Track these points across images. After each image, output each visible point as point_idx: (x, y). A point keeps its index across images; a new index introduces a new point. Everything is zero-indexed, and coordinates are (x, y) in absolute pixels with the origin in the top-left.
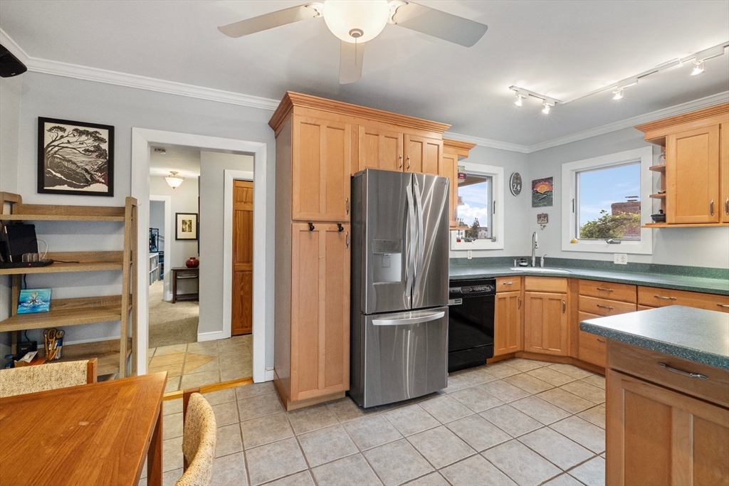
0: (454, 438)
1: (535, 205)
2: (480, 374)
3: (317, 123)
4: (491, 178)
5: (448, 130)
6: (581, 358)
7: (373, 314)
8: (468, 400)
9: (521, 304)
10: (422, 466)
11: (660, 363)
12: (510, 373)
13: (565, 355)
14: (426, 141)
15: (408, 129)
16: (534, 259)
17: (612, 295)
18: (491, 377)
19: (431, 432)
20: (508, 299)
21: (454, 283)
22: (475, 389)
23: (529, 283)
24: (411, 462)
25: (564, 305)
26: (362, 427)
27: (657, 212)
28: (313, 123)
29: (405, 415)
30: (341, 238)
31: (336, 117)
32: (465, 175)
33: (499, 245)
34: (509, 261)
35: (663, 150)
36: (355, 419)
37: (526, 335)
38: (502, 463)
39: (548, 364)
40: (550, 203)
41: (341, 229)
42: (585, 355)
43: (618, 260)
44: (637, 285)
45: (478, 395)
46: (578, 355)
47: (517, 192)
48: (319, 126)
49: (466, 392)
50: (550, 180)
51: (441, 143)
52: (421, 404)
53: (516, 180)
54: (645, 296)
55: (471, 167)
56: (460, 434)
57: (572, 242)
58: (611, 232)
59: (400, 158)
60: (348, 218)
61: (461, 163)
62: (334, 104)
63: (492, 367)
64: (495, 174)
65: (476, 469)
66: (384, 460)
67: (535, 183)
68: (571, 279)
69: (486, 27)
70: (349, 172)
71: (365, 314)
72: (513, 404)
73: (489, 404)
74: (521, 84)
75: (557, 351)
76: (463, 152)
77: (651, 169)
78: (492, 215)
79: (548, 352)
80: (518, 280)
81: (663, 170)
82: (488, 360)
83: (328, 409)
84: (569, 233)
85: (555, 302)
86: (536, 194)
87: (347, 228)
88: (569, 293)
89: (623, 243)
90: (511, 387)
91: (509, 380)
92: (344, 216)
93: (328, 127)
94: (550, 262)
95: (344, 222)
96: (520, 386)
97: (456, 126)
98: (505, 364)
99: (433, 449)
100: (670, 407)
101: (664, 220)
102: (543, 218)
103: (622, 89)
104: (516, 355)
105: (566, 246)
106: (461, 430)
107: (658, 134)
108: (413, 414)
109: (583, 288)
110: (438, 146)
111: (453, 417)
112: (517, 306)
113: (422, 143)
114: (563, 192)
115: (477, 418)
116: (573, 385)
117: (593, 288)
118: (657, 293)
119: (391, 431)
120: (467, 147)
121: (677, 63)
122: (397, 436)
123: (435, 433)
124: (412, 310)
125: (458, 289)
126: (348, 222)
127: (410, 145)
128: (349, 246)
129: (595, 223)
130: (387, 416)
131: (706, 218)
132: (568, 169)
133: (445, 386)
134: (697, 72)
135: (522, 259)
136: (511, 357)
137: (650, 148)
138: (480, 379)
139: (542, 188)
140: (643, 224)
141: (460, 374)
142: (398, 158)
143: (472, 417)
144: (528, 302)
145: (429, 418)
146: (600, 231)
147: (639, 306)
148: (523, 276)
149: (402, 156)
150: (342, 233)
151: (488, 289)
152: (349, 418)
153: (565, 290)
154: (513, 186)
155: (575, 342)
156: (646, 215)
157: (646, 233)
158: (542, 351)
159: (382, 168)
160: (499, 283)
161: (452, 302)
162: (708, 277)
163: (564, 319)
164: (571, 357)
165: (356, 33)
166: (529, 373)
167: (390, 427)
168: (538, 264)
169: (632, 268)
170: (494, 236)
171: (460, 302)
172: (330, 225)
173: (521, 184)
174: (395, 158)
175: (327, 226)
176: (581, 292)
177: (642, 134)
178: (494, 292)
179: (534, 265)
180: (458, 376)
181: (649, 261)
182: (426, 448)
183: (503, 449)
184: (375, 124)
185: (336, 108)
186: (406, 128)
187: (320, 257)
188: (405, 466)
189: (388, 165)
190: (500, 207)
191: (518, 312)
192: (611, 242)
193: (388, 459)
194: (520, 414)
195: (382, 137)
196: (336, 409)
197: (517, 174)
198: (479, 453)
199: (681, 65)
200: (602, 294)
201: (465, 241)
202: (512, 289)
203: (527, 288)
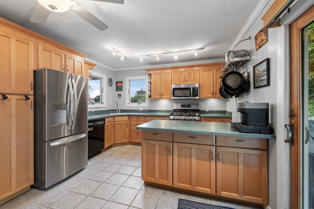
0: (94, 182)
1: (117, 90)
2: (100, 156)
3: (8, 36)
4: (101, 79)
5: (86, 57)
6: (132, 141)
7: (50, 141)
8: (97, 167)
9: (114, 127)
10: (82, 197)
11: (153, 134)
12: (111, 153)
13: (127, 142)
14: (76, 60)
15: (67, 52)
16: (117, 110)
17: (140, 120)
18: (104, 156)
19: (84, 184)
20: (109, 126)
21: (90, 121)
22: (99, 162)
23: (117, 119)
24: (77, 198)
25: (127, 125)
26: (46, 197)
27: (149, 95)
28: (5, 35)
29: (69, 183)
30: (27, 104)
31: (23, 36)
32: (92, 77)
33: (104, 105)
34: (108, 112)
35: (151, 77)
36: (41, 196)
37: (115, 138)
38: (112, 182)
39: (122, 146)
40: (122, 90)
41: (27, 98)
42: (133, 140)
43: (141, 109)
44: (145, 116)
45: (100, 164)
46: (131, 141)
47: (111, 85)
48: (10, 38)
49: (95, 164)
50: (121, 82)
51: (83, 62)
52: (76, 176)
53: (110, 81)
54: (147, 119)
55: (94, 73)
56: (96, 180)
57: (129, 104)
58: (137, 100)
59: (63, 65)
60: (32, 92)
61: (90, 71)
62: (21, 28)
63: (104, 152)
64: (103, 78)
65: (104, 188)
66: (63, 204)
67: (117, 83)
68: (129, 116)
69: (108, 27)
70: (32, 67)
71: (46, 142)
72: (113, 162)
73: (105, 165)
74: (115, 47)
75: (125, 141)
76: (91, 67)
77: (148, 82)
78: (102, 94)
79: (122, 142)
80: (113, 118)
81: (151, 83)
82: (102, 150)
83: (19, 199)
84: (128, 100)
85: (124, 124)
86: (117, 87)
87: (32, 98)
88: (128, 121)
89: (142, 104)
90: (112, 157)
91: (110, 155)
92: (29, 92)
93: (16, 40)
94: (122, 111)
95: (29, 95)
96: (115, 156)
97: (89, 56)
98: (108, 150)
99: (85, 190)
100: (154, 144)
101: (151, 97)
102: (119, 95)
103: (142, 58)
104: (112, 146)
105: (127, 105)
106: (96, 178)
107: (150, 72)
108: (73, 181)
109: (132, 119)
110: (82, 63)
111: (92, 175)
112: (112, 128)
113: (74, 60)
114: (126, 86)
115: (101, 172)
116: (130, 150)
117: (135, 118)
118: (150, 118)
119: (63, 192)
120: (93, 65)
121: (154, 55)
122: (67, 192)
123: (85, 184)
124: (71, 135)
125: (91, 124)
126: (32, 95)
127: (68, 60)
128: (33, 108)
129: (133, 97)
130: (59, 187)
131: (159, 97)
132: (127, 79)
133: (86, 165)
134: (158, 59)
135: (113, 110)
136: (110, 147)
137: (148, 76)
138: (100, 158)
139: (119, 85)
140: (146, 98)
141: (91, 159)
142: (62, 65)
143: (99, 172)
144: (116, 126)
145: (81, 180)
146: (134, 100)
147: (146, 122)
148: (114, 117)
149: (64, 64)
150: (28, 101)
151: (102, 122)
152: (36, 197)
153: (127, 120)
154: (110, 83)
155: (130, 136)
156: (147, 95)
157: (147, 101)
158: (121, 142)
159: (53, 68)
160: (106, 120)
161: (89, 130)
162: (159, 112)
163: (127, 130)
164: (129, 142)
165: (53, 7)
166: (117, 151)
167: (62, 191)
168: (118, 112)
169: (144, 111)
170: (102, 102)
171: (92, 129)
172: (19, 96)
173: (112, 82)
174: (60, 65)
175: (17, 97)
176: (132, 120)
177: (146, 72)
178: (104, 123)
179: (117, 112)
180: (91, 160)
181: (147, 109)
182: (83, 191)
183: (112, 177)
184: (48, 46)
185: (23, 31)
186: (66, 52)
187: (12, 114)
188: (74, 201)
189: (56, 67)
190: (105, 91)
191: (113, 130)
192: (139, 104)
193: (64, 203)
194: (116, 165)
195: (53, 54)
196: (25, 197)
197: (111, 78)
198: (104, 182)
199: (154, 56)
200: (137, 120)
201: (91, 104)
202: (111, 122)
203: (116, 121)
